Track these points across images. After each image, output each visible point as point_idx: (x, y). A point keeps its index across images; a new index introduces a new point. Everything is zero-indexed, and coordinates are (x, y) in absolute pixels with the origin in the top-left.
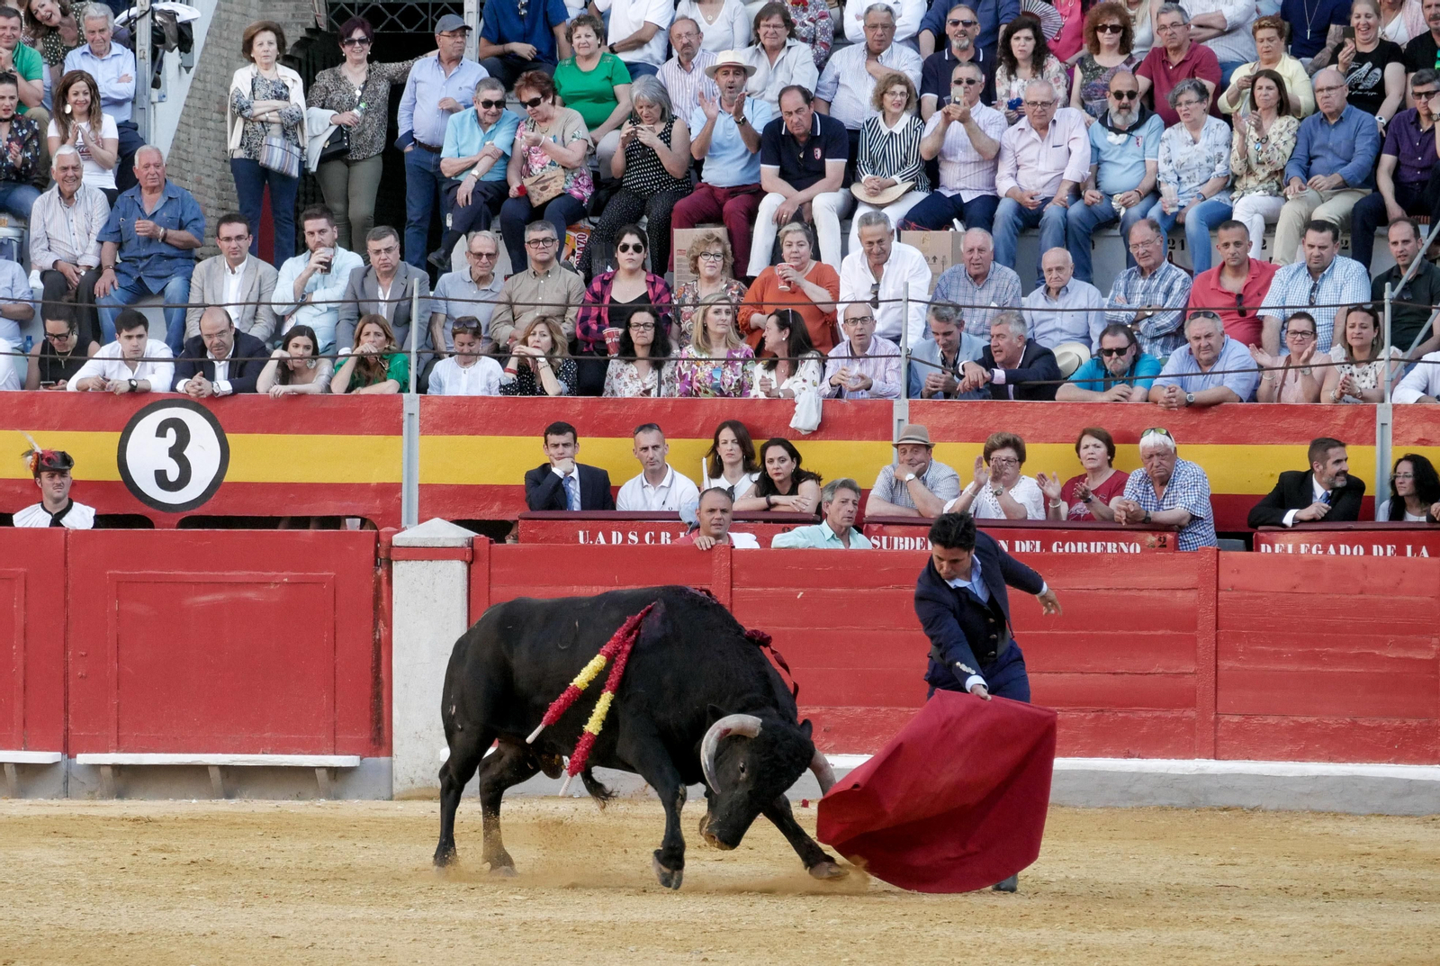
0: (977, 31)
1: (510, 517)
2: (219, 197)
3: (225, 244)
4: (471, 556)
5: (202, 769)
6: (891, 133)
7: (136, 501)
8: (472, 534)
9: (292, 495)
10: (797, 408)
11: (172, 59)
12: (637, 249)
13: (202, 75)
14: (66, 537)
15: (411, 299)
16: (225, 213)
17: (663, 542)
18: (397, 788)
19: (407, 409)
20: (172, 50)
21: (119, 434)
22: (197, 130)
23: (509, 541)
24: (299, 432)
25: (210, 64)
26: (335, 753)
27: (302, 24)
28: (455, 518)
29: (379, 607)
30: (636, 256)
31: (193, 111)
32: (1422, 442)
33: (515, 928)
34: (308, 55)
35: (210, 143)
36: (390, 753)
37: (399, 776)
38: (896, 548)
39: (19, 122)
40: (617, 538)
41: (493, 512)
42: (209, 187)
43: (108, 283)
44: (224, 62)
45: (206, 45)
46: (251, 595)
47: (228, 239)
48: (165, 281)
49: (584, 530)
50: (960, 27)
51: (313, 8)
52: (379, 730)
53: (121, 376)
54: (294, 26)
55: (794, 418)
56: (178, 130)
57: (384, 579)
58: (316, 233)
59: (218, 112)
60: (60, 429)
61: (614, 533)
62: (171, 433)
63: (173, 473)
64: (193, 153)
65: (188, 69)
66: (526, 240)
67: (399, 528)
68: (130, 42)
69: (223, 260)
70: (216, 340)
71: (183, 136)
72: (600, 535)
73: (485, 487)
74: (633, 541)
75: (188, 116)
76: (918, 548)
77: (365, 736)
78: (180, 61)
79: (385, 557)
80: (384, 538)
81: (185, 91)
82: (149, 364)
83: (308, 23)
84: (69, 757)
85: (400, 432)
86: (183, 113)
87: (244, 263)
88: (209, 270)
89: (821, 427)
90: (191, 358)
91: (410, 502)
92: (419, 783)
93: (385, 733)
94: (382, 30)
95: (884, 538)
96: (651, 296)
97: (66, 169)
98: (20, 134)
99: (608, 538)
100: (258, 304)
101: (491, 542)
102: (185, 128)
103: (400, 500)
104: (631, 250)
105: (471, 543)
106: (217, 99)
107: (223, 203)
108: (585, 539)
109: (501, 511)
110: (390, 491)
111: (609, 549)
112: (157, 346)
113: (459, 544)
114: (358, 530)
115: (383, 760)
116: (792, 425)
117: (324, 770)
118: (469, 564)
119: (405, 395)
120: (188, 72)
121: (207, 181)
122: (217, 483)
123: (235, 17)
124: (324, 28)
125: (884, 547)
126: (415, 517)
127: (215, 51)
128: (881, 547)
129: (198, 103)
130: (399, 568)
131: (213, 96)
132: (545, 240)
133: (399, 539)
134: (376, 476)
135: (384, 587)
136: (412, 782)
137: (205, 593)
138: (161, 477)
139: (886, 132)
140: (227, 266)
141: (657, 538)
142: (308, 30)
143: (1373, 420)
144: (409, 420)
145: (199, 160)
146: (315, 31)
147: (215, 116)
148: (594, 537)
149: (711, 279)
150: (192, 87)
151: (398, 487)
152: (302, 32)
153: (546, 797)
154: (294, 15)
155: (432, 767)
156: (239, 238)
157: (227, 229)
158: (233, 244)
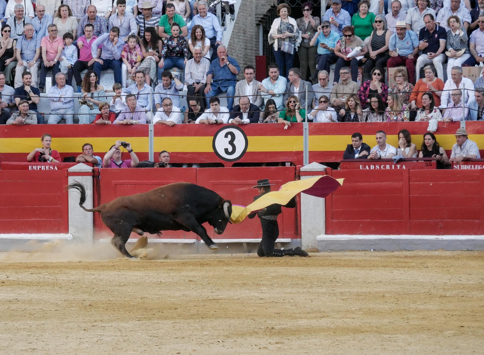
1: (339, 161)
2: (244, 60)
3: (246, 75)
5: (241, 244)
6: (456, 35)
7: (219, 158)
8: (326, 167)
9: (268, 156)
10: (429, 124)
11: (228, 17)
12: (379, 75)
13: (238, 22)
14: (196, 171)
15: (305, 92)
16: (246, 65)
17: (387, 168)
19: (304, 127)
20: (228, 14)
21: (213, 137)
22: (236, 39)
23: (339, 169)
24: (270, 135)
25: (240, 18)
26: (283, 238)
27: (270, 5)
28: (320, 162)
30: (378, 77)
31: (235, 33)
33: (338, 294)
34: (272, 14)
35: (241, 43)
36: (301, 238)
37: (304, 245)
38: (462, 169)
39: (180, 38)
40: (372, 167)
41: (332, 160)
42: (240, 57)
43: (208, 89)
44: (245, 17)
45: (239, 12)
47: (247, 74)
48: (227, 88)
49: (362, 165)
52: (297, 230)
53: (213, 118)
54: (267, 5)
55: (429, 128)
56: (230, 39)
58: (274, 73)
59: (243, 33)
60: (194, 136)
61: (371, 166)
62: (229, 136)
63: (230, 149)
64: (235, 46)
65: (233, 20)
66: (340, 73)
67: (303, 166)
68: (214, 12)
69: (245, 81)
70: (244, 106)
71: (232, 41)
72: (367, 166)
73: (330, 152)
74: (377, 168)
75: (234, 35)
76: (469, 169)
77: (293, 232)
78: (230, 17)
79: (298, 175)
80: (297, 169)
81: (232, 27)
82: (222, 114)
83: (271, 4)
84: (198, 241)
85: (302, 134)
86: (232, 34)
87: (253, 82)
88: (240, 84)
89: (437, 130)
90: (235, 112)
91: (306, 157)
92: (310, 247)
93: (299, 231)
94: (295, 6)
95: (458, 166)
97: (197, 54)
98: (180, 42)
99: (369, 167)
100: (257, 95)
101: (332, 169)
102: (232, 39)
103: (303, 156)
104: (377, 75)
105: (326, 170)
106: (243, 29)
107: (245, 62)
108: (362, 168)
109: (335, 159)
110: (300, 154)
111: (370, 171)
112: (224, 109)
113: (322, 170)
114: (289, 166)
115: (299, 240)
116: (428, 130)
117: (280, 243)
119: (304, 123)
120: (233, 21)
121: (240, 55)
122: (244, 152)
123: (248, 3)
125: (458, 168)
126: (308, 161)
127: (241, 14)
128: (457, 169)
129: (237, 31)
130: (302, 178)
131: (241, 29)
132: (344, 73)
133: (302, 169)
134: (295, 149)
136: (308, 247)
137: (241, 187)
138: (226, 151)
139: (454, 34)
140: (246, 82)
141: (385, 167)
142: (272, 7)
144: (305, 130)
145: (237, 49)
146: (274, 7)
147: (242, 35)
148: (365, 167)
149: (400, 84)
150: (234, 26)
151: (302, 152)
152: (269, 7)
153: (351, 251)
154: (267, 2)
155: (314, 242)
156: (251, 74)
157: (247, 71)
158: (249, 76)
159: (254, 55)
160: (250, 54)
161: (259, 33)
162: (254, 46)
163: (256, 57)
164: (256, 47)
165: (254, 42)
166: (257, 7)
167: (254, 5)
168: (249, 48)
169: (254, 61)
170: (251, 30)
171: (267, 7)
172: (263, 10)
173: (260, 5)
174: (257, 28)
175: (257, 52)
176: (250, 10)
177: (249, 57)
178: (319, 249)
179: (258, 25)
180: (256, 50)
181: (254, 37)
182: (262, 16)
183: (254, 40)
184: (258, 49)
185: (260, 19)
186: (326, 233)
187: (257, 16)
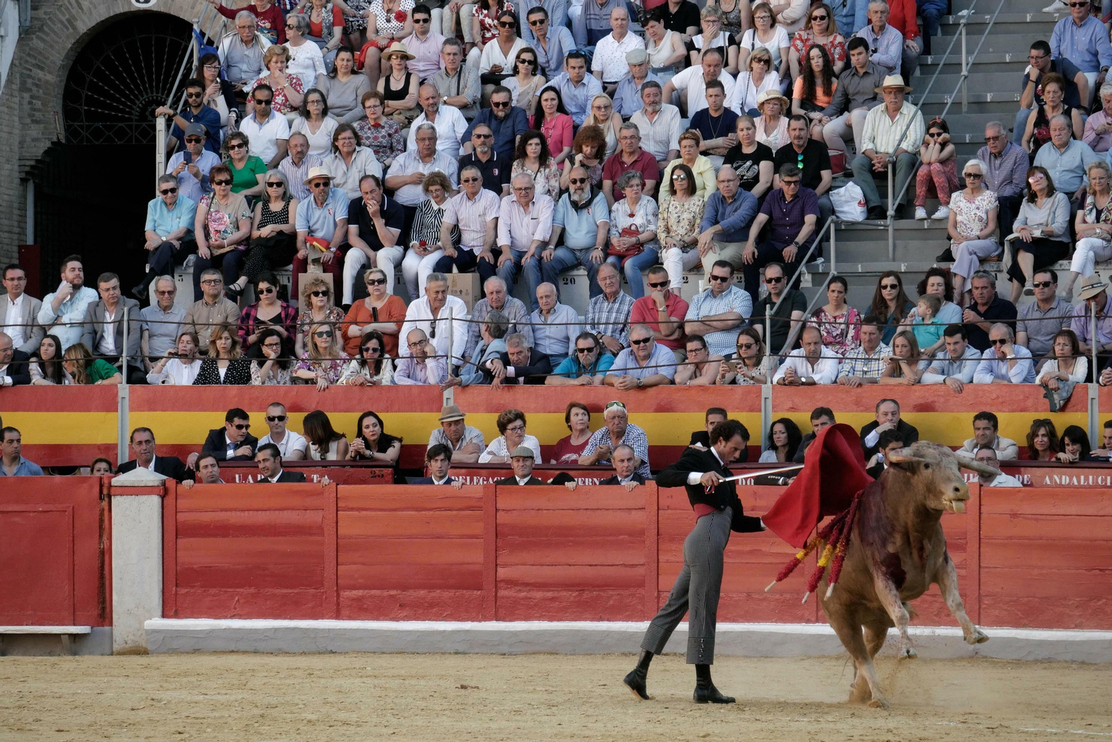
0: (492, 141)
3: (8, 283)
4: (164, 492)
6: (439, 209)
15: (122, 321)
18: (116, 647)
19: (121, 394)
26: (74, 625)
27: (49, 139)
29: (103, 527)
32: (793, 409)
34: (52, 160)
36: (111, 624)
37: (117, 639)
46: (17, 519)
47: (12, 279)
49: (240, 474)
50: (482, 138)
51: (56, 128)
52: (104, 609)
54: (43, 140)
57: (106, 508)
66: (202, 281)
72: (251, 477)
77: (95, 612)
79: (106, 493)
83: (51, 139)
85: (116, 410)
87: (19, 300)
92: (130, 644)
93: (108, 610)
96: (283, 315)
99: (255, 479)
103: (116, 454)
104: (265, 292)
105: (164, 483)
108: (240, 479)
110: (110, 450)
113: (156, 484)
115: (107, 628)
117: (67, 636)
118: (163, 498)
119: (119, 385)
124: (63, 141)
130: (115, 500)
132: (214, 281)
133: (117, 482)
134: (101, 439)
135: (106, 513)
136: (126, 643)
139: (436, 208)
142: (53, 143)
143: (759, 396)
144: (122, 403)
146: (57, 144)
148: (246, 478)
149: (321, 308)
151: (115, 446)
152: (48, 144)
153: (215, 652)
154: (43, 133)
155: (139, 633)
156: (19, 279)
157: (11, 273)
158: (16, 282)
159: (16, 243)
160: (6, 241)
161: (25, 198)
162: (16, 224)
163: (20, 247)
164: (19, 227)
165: (15, 217)
166: (22, 143)
167: (17, 139)
168: (6, 229)
169: (16, 255)
170: (11, 192)
171: (42, 144)
172: (34, 150)
173: (28, 139)
174: (21, 188)
175: (23, 237)
176: (8, 149)
177: (6, 247)
178: (150, 647)
179: (24, 181)
180: (19, 234)
181: (16, 205)
182: (33, 163)
183: (16, 212)
184: (23, 232)
185: (27, 169)
186: (164, 616)
187: (23, 162)
